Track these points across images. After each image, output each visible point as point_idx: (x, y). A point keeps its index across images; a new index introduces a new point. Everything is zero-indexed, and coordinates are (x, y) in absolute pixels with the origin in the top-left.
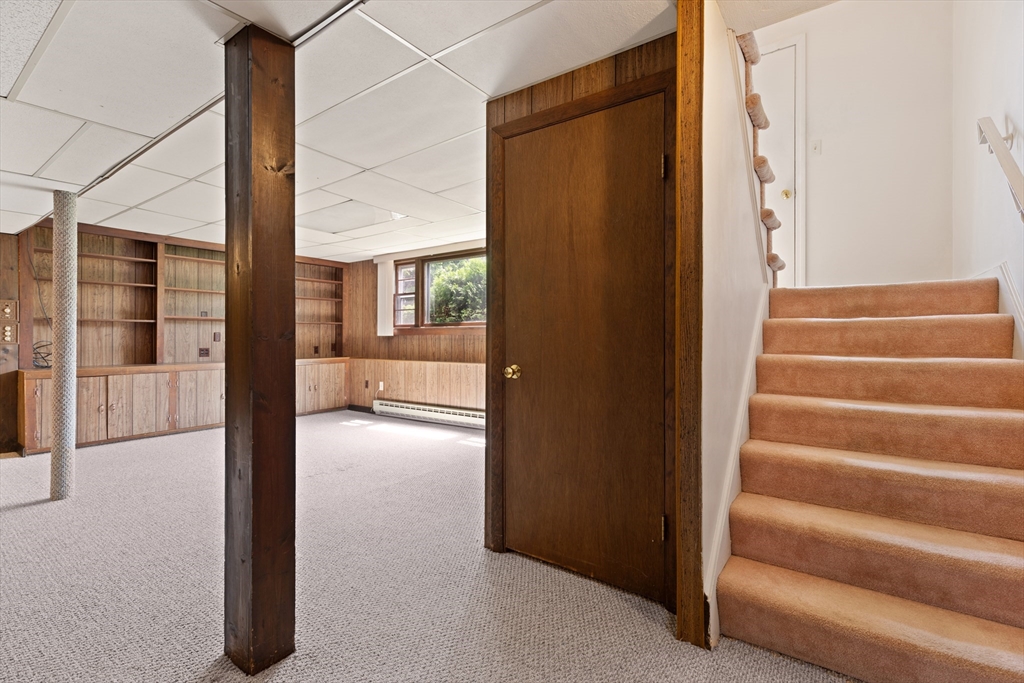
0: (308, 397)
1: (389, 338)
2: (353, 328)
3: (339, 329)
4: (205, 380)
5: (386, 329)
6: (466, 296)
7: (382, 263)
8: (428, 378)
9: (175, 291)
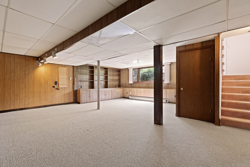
0: (117, 95)
1: (131, 84)
2: (123, 81)
3: (120, 82)
5: (131, 82)
6: (149, 75)
7: (130, 69)
8: (142, 92)
9: (97, 75)
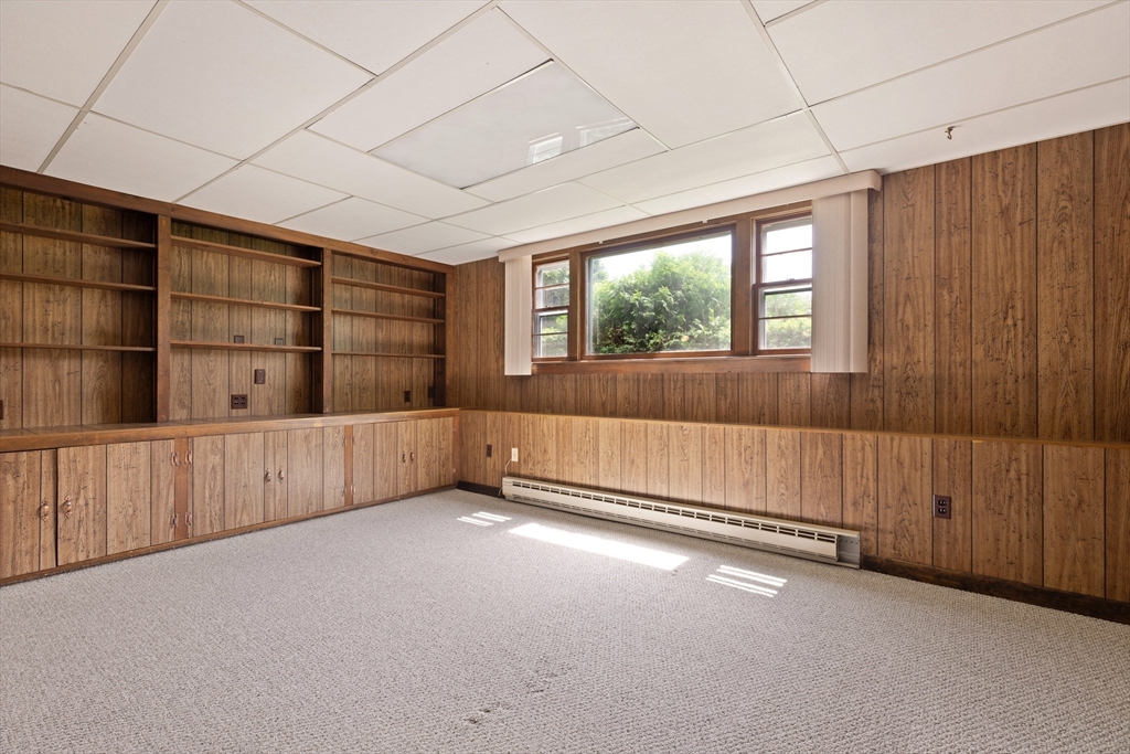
0: (401, 471)
1: (521, 380)
2: (462, 362)
3: (440, 366)
4: (239, 450)
5: (518, 365)
6: (658, 309)
7: (512, 261)
8: (602, 445)
9: (191, 300)
